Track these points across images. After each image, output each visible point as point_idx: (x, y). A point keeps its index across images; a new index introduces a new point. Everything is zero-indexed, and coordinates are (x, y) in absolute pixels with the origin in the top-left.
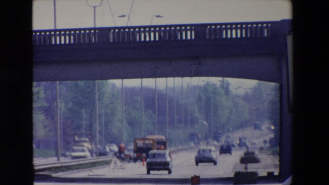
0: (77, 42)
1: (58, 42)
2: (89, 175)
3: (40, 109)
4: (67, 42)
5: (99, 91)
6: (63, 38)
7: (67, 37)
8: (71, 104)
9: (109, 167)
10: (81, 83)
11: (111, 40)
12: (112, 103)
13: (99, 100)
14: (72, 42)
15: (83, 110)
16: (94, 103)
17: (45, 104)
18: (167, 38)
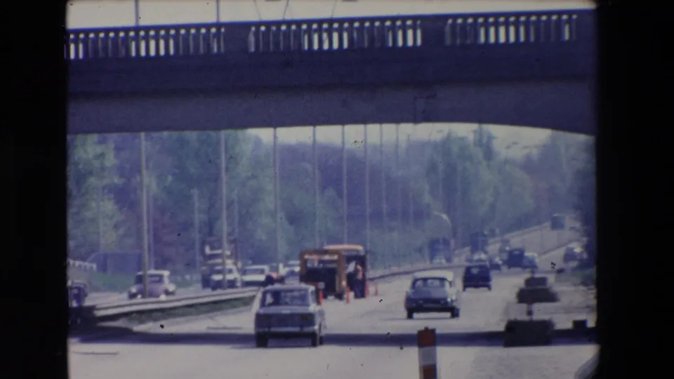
0: (181, 52)
1: (143, 53)
2: (209, 328)
3: (106, 191)
4: (162, 52)
5: (226, 151)
6: (152, 44)
7: (162, 43)
8: (170, 178)
9: (250, 310)
10: (192, 136)
11: (252, 49)
12: (254, 177)
13: (227, 169)
14: (172, 51)
15: (195, 192)
16: (217, 179)
17: (117, 180)
18: (366, 44)
